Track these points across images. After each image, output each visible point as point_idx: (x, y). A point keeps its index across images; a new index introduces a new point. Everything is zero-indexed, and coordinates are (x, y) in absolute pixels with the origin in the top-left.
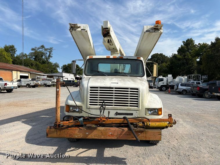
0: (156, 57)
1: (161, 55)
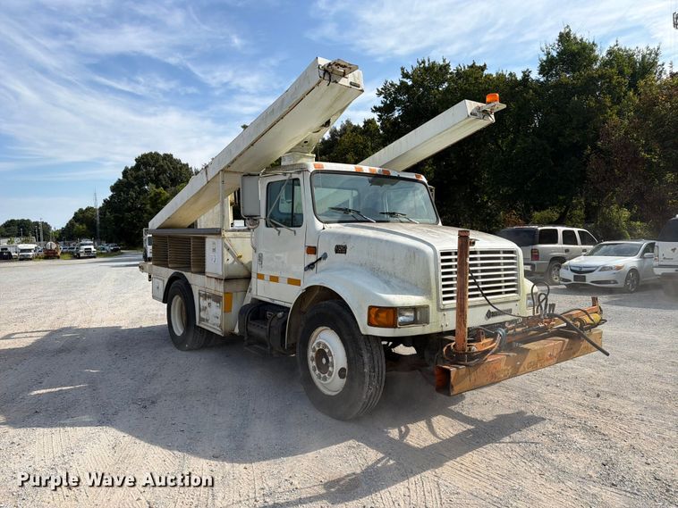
0: (152, 164)
1: (168, 157)
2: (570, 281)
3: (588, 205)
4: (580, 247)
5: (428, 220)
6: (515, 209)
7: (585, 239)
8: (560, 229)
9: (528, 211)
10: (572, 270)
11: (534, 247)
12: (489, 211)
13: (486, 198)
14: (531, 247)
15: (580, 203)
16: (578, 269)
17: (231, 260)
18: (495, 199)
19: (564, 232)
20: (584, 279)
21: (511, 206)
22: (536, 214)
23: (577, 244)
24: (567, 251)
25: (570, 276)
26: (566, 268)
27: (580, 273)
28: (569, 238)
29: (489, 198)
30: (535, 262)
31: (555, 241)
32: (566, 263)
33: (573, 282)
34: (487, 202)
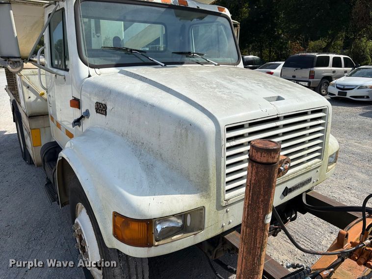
2: (335, 95)
3: (347, 37)
4: (343, 69)
5: (229, 60)
6: (299, 39)
7: (348, 64)
8: (332, 56)
9: (307, 41)
10: (337, 88)
11: (312, 69)
12: (282, 41)
13: (280, 32)
14: (309, 69)
15: (342, 36)
16: (342, 87)
17: (33, 97)
18: (287, 32)
19: (334, 58)
20: (345, 94)
21: (296, 37)
22: (312, 44)
23: (341, 67)
24: (334, 72)
25: (336, 92)
26: (333, 85)
27: (343, 89)
28: (337, 63)
29: (283, 32)
30: (311, 80)
31: (327, 65)
32: (333, 82)
33: (337, 96)
34: (281, 34)
